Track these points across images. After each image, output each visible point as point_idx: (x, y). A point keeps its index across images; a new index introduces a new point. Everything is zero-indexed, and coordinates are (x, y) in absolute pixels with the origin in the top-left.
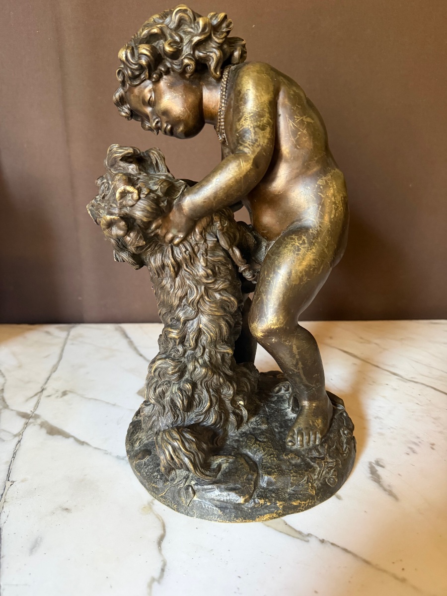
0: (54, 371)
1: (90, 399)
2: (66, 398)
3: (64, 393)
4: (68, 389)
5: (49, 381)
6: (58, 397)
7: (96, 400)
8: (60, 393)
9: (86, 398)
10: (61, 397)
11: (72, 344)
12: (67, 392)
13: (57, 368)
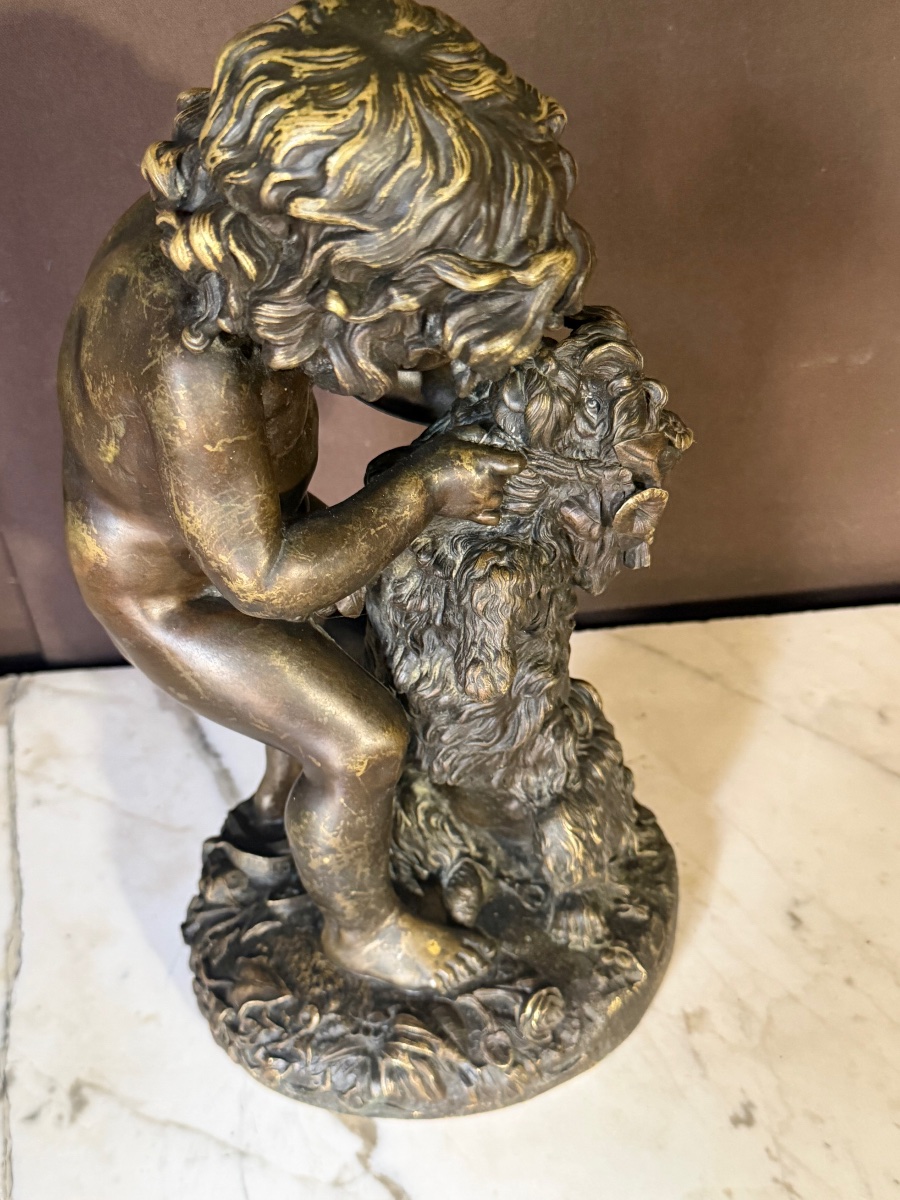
0: (17, 973)
1: (166, 1124)
2: (87, 1119)
3: (78, 1100)
4: (84, 1076)
5: (13, 1031)
6: (60, 1117)
7: (182, 1127)
8: (62, 1102)
9: (150, 1120)
10: (73, 1119)
11: (38, 802)
12: (86, 1092)
13: (19, 953)
